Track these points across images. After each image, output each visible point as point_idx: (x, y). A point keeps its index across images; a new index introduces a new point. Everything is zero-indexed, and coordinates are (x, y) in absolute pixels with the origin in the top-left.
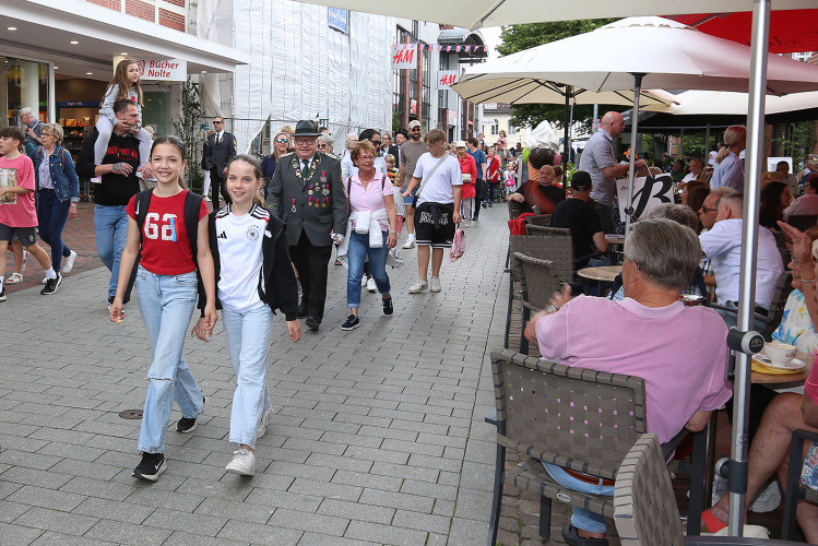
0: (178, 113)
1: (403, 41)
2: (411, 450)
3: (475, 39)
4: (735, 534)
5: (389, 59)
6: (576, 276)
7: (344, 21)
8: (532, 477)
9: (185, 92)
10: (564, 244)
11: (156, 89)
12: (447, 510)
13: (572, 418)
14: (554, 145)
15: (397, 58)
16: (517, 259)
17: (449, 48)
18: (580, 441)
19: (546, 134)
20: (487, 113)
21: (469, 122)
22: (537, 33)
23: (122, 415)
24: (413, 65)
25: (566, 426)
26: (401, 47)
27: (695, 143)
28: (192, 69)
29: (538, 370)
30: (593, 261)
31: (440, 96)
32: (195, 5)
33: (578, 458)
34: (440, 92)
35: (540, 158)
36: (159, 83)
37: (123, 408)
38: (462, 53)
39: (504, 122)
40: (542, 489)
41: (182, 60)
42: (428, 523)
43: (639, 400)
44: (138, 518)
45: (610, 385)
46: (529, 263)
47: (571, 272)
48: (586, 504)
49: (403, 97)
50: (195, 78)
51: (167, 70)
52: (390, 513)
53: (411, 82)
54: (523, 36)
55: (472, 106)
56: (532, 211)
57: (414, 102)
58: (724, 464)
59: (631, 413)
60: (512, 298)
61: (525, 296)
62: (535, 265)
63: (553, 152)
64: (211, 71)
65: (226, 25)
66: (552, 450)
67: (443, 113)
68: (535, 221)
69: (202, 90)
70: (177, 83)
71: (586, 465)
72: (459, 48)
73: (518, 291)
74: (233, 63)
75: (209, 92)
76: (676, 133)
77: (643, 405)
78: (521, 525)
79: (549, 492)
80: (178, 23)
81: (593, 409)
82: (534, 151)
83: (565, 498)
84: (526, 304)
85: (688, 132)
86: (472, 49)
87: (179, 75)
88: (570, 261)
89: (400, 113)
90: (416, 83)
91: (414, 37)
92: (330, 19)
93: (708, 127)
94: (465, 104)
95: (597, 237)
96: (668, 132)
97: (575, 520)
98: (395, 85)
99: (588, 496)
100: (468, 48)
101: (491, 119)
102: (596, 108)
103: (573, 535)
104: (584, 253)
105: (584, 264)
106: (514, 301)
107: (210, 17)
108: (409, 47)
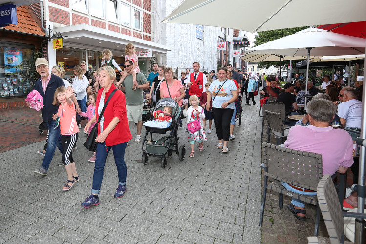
0: (149, 67)
1: (221, 41)
2: (231, 176)
3: (245, 40)
4: (361, 212)
5: (216, 47)
6: (287, 118)
7: (202, 36)
8: (278, 187)
9: (151, 60)
10: (282, 107)
11: (143, 60)
12: (245, 196)
13: (293, 167)
14: (275, 74)
15: (219, 47)
16: (266, 112)
17: (237, 43)
18: (296, 175)
19: (273, 70)
20: (250, 64)
21: (243, 67)
22: (268, 36)
23: (137, 161)
24: (225, 49)
25: (291, 170)
26: (220, 43)
27: (327, 72)
28: (154, 53)
29: (280, 150)
30: (292, 113)
31: (234, 59)
32: (154, 33)
33: (295, 181)
34: (234, 58)
35: (271, 78)
36: (143, 58)
37: (136, 159)
38: (241, 44)
39: (256, 66)
40: (282, 191)
41: (150, 50)
42: (239, 200)
43: (319, 162)
44: (143, 193)
45: (308, 156)
46: (270, 114)
47: (285, 117)
48: (299, 197)
49: (221, 60)
50: (154, 56)
51: (146, 53)
52: (225, 196)
53: (224, 55)
54: (263, 38)
55: (244, 62)
56: (269, 96)
57: (225, 61)
58: (355, 186)
59: (316, 166)
60: (263, 125)
61: (269, 125)
62: (273, 114)
63: (275, 76)
64: (159, 53)
65: (164, 38)
66: (285, 178)
67: (235, 64)
68: (270, 100)
69: (156, 59)
70: (149, 58)
71: (299, 184)
72: (240, 43)
73: (266, 123)
74: (166, 50)
75: (159, 60)
76: (320, 69)
77: (321, 164)
78: (272, 203)
79: (284, 192)
80: (149, 39)
81: (301, 164)
82: (268, 76)
83: (290, 195)
84: (269, 127)
85: (324, 68)
86: (245, 43)
87: (150, 55)
88: (285, 113)
89: (220, 64)
90: (225, 55)
91: (225, 40)
92: (197, 35)
93: (333, 66)
94: (242, 61)
95: (294, 104)
96: (317, 68)
97: (293, 202)
98: (218, 56)
99: (299, 195)
100: (243, 43)
101: (251, 66)
102: (291, 61)
103: (292, 208)
104: (289, 110)
105: (289, 114)
106: (264, 127)
107: (159, 36)
108: (223, 43)
